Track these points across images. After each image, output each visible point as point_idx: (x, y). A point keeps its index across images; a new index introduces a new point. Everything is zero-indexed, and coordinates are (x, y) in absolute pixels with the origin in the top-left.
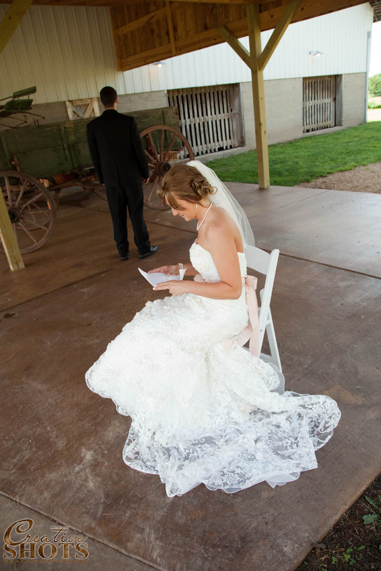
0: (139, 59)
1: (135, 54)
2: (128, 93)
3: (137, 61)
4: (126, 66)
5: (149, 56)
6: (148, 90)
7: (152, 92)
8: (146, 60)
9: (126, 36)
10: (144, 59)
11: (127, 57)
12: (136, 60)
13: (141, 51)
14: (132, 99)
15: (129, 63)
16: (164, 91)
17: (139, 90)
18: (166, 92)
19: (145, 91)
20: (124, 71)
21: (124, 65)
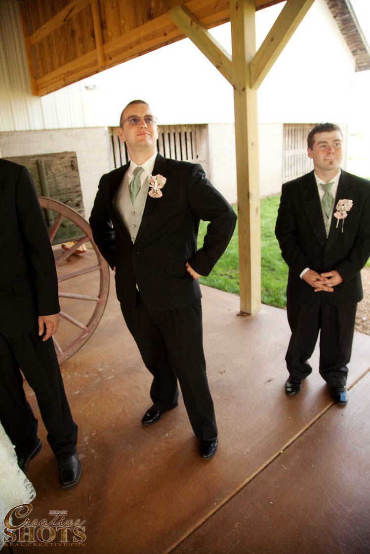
0: (57, 77)
1: (53, 69)
2: (47, 127)
3: (54, 81)
4: (42, 88)
5: (68, 72)
6: (79, 124)
7: (85, 128)
8: (66, 79)
9: (41, 44)
10: (63, 76)
11: (44, 75)
12: (53, 79)
13: (60, 66)
14: (54, 136)
15: (45, 85)
16: (104, 127)
17: (64, 125)
18: (106, 129)
19: (73, 126)
20: (41, 96)
21: (40, 87)
